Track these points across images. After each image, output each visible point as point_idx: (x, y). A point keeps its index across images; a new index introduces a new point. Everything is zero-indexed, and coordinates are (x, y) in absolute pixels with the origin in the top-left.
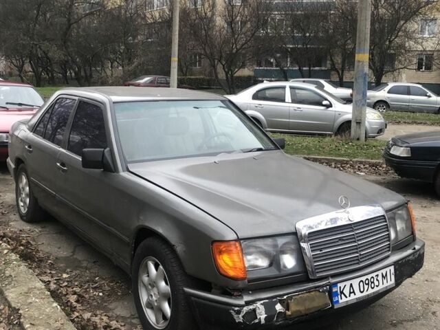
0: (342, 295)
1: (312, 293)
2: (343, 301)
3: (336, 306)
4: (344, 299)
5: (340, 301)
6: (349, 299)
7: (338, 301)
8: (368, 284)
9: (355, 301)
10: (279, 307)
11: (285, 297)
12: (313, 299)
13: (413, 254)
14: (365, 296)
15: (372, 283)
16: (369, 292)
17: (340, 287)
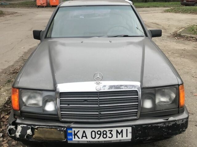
0: (76, 136)
1: (52, 129)
2: (76, 140)
3: (69, 142)
4: (77, 139)
5: (74, 139)
6: (81, 140)
7: (71, 139)
8: (100, 134)
9: (86, 142)
10: (29, 132)
11: (36, 127)
12: (52, 133)
13: (164, 123)
14: (96, 142)
15: (104, 134)
16: (100, 140)
17: (74, 131)
